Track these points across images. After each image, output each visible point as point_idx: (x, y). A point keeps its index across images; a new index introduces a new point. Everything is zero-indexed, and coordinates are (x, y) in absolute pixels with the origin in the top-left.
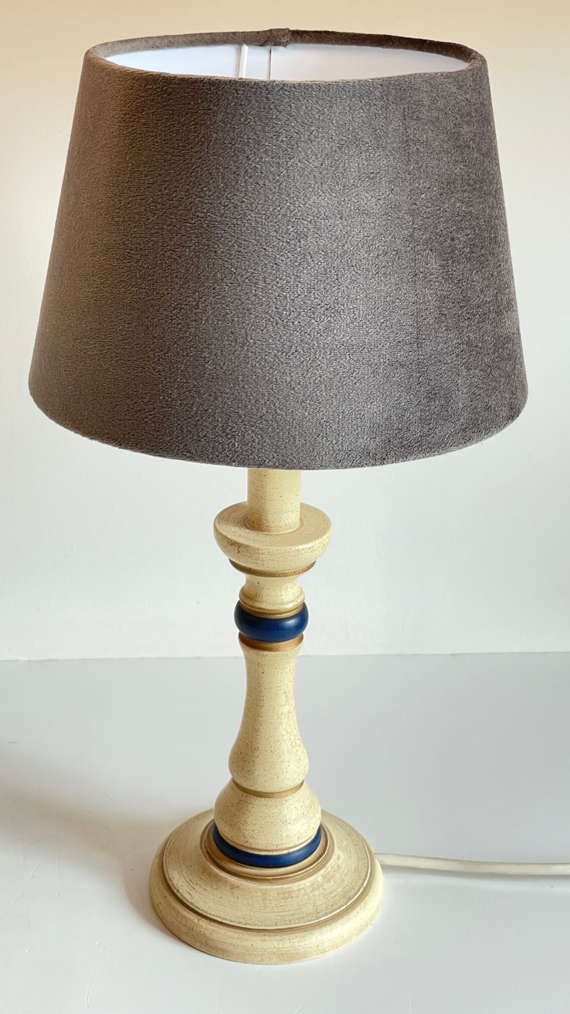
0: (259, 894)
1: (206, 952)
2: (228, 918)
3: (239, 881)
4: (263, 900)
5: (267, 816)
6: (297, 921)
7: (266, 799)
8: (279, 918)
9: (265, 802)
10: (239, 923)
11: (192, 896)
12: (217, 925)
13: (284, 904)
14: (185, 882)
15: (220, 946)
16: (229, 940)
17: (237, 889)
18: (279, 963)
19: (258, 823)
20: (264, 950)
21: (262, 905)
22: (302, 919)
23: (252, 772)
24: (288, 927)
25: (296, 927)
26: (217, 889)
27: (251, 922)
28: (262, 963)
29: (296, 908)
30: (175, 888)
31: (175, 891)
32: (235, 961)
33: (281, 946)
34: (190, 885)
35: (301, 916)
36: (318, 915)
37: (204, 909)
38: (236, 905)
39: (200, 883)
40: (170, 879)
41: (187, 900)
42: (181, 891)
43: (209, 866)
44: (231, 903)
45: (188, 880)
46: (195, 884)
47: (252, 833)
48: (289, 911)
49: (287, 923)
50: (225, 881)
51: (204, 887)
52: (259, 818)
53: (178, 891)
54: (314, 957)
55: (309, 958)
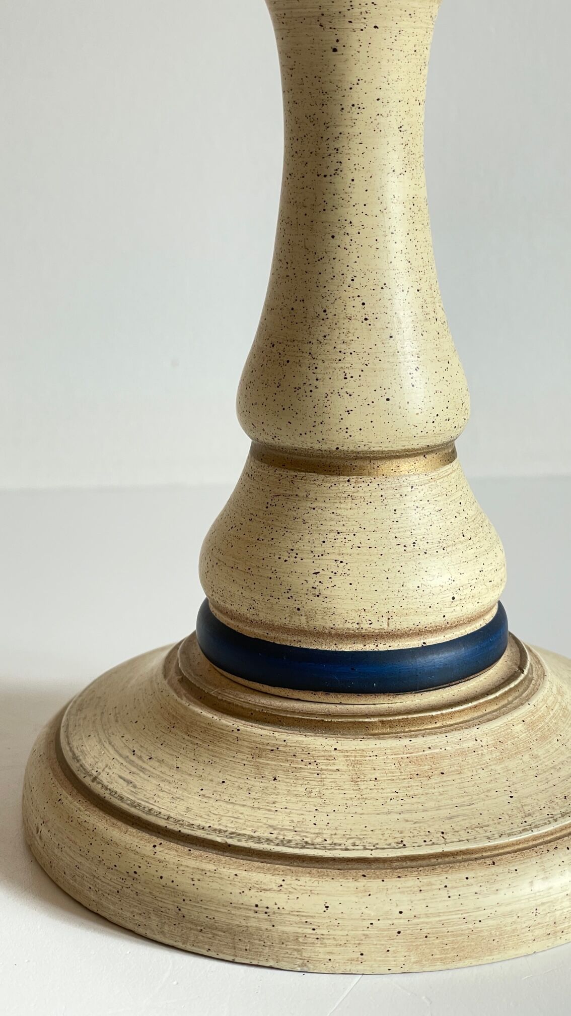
0: (341, 764)
1: (180, 945)
2: (248, 832)
3: (276, 734)
4: (355, 781)
5: (357, 529)
6: (464, 836)
7: (353, 479)
8: (409, 825)
9: (349, 489)
10: (282, 843)
11: (135, 787)
12: (212, 855)
13: (421, 791)
14: (117, 757)
15: (222, 918)
16: (252, 898)
17: (271, 755)
18: (416, 968)
19: (331, 550)
20: (367, 923)
21: (351, 794)
22: (481, 831)
23: (308, 389)
24: (437, 849)
25: (462, 852)
26: (211, 763)
27: (319, 840)
28: (361, 968)
29: (456, 801)
30: (88, 773)
31: (87, 781)
32: (271, 968)
33: (420, 909)
34: (132, 762)
35: (475, 822)
36: (530, 820)
37: (172, 815)
38: (271, 798)
39: (160, 754)
40: (75, 757)
41: (121, 798)
42: (104, 777)
43: (186, 708)
44: (253, 794)
45: (127, 753)
46: (146, 758)
47: (312, 581)
48: (438, 809)
49: (434, 840)
50: (237, 738)
51: (171, 762)
52: (331, 536)
53: (95, 779)
54: (523, 950)
55: (512, 953)
